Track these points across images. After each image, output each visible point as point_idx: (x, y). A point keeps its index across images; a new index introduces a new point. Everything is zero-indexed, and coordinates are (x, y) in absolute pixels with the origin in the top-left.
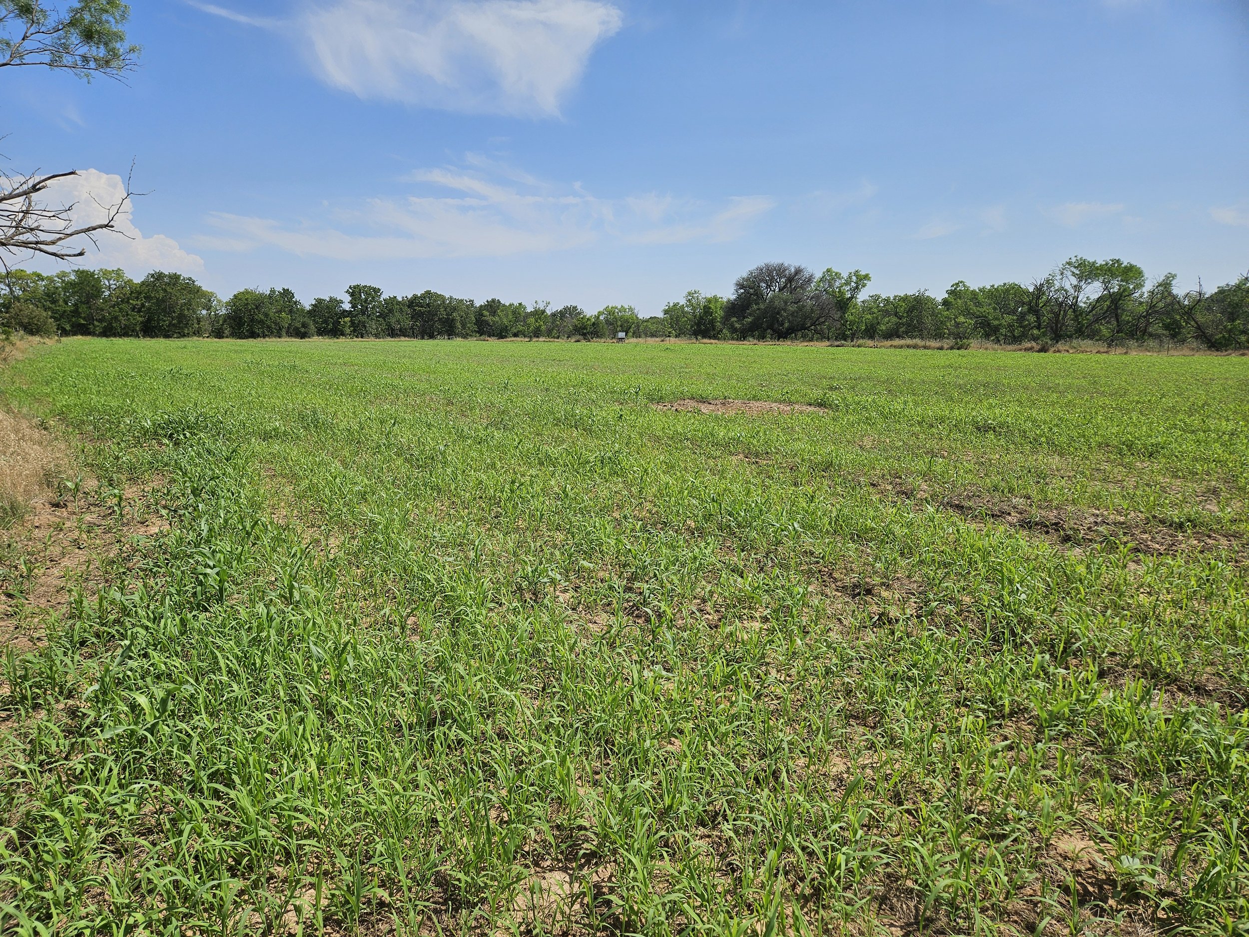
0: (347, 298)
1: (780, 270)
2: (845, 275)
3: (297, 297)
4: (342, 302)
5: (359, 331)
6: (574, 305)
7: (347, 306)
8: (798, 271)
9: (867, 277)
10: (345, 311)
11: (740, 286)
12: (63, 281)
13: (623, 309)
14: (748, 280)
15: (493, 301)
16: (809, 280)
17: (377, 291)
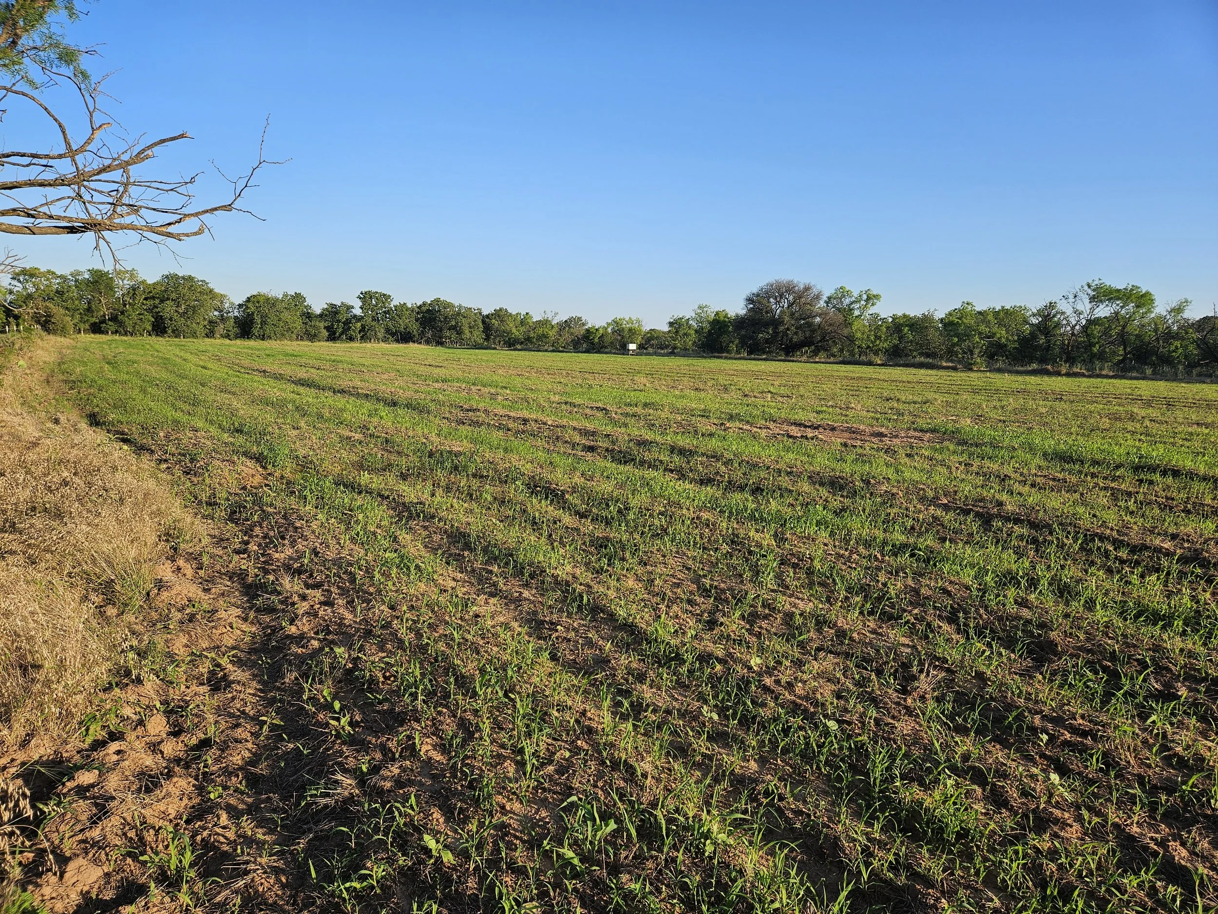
0: (357, 304)
1: (790, 288)
2: (856, 294)
3: (308, 302)
4: (353, 307)
5: (365, 335)
6: (579, 316)
7: (357, 311)
8: (807, 289)
9: (877, 297)
10: (355, 316)
11: (750, 300)
12: (76, 281)
13: (631, 321)
14: (758, 295)
15: (501, 309)
16: (818, 297)
17: (387, 297)
